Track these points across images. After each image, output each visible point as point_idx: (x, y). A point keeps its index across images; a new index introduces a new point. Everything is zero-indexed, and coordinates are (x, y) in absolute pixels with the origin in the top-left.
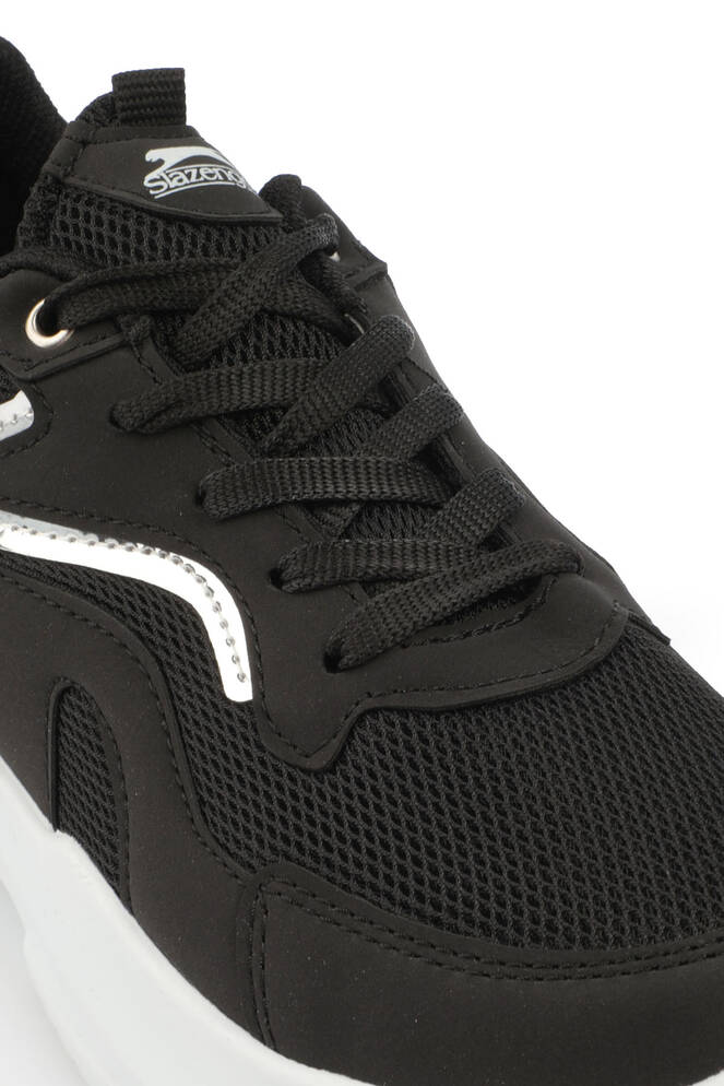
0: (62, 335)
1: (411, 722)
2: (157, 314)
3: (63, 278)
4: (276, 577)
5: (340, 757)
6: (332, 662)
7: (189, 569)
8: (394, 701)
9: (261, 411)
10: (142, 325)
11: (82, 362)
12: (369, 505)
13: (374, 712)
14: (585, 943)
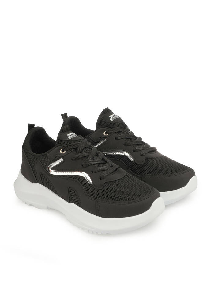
0: (64, 152)
1: (110, 183)
2: (74, 149)
3: (63, 146)
4: (92, 172)
5: (104, 187)
6: (100, 179)
7: (82, 173)
8: (108, 181)
9: (87, 156)
10: (73, 149)
11: (67, 154)
12: (99, 164)
13: (106, 182)
14: (134, 199)
